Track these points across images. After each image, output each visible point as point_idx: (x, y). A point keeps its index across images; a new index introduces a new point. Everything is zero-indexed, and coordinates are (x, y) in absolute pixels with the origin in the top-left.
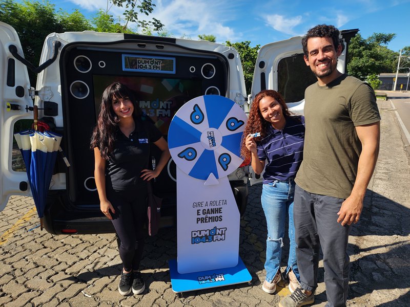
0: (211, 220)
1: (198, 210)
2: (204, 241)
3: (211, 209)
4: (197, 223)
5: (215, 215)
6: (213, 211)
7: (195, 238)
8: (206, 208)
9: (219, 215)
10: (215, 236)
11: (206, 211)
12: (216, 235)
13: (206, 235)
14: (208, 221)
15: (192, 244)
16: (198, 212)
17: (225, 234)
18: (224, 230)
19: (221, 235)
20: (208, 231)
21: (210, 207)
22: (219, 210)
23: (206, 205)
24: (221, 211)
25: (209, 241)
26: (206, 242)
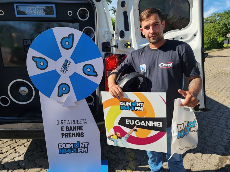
0: (74, 136)
1: (62, 127)
2: (70, 152)
3: (73, 127)
4: (62, 137)
5: (77, 132)
6: (75, 128)
7: (61, 149)
8: (69, 126)
9: (80, 132)
10: (79, 149)
11: (69, 128)
13: (71, 148)
14: (71, 136)
15: (60, 153)
16: (62, 129)
17: (87, 148)
18: (86, 144)
19: (84, 148)
20: (72, 145)
21: (72, 125)
22: (80, 128)
23: (69, 123)
24: (82, 129)
25: (74, 152)
26: (71, 153)
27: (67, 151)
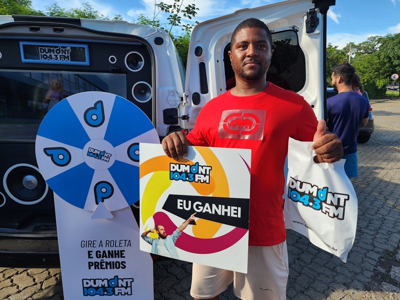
0: (109, 266)
1: (89, 252)
2: (102, 293)
3: (109, 251)
4: (90, 268)
5: (115, 260)
6: (111, 254)
7: (88, 288)
8: (101, 250)
9: (120, 260)
10: (116, 289)
11: (102, 254)
12: (117, 286)
14: (104, 267)
15: (84, 295)
16: (89, 255)
17: (131, 287)
18: (129, 281)
19: (126, 288)
20: (106, 281)
21: (107, 249)
22: (120, 254)
23: (101, 245)
24: (123, 255)
25: (108, 294)
26: (104, 295)
27: (98, 292)
